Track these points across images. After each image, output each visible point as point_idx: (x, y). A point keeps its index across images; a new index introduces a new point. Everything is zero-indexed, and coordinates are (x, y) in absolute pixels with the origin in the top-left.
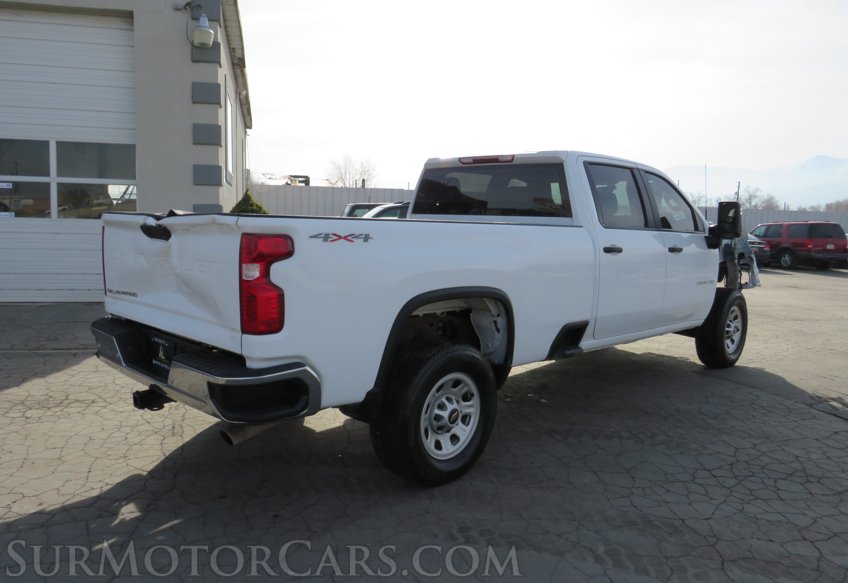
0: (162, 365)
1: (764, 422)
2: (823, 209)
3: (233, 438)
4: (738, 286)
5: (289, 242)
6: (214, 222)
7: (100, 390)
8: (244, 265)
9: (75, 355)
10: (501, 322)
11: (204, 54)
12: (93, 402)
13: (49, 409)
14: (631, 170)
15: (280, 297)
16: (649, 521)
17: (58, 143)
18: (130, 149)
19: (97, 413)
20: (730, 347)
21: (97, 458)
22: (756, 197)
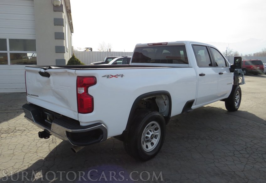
0: (48, 122)
1: (252, 132)
2: (252, 55)
3: (76, 151)
4: (238, 84)
5: (95, 78)
6: (66, 72)
7: (27, 125)
8: (78, 88)
9: (18, 112)
10: (167, 102)
11: (58, 8)
12: (24, 130)
13: (9, 133)
14: (206, 47)
15: (92, 99)
16: (223, 173)
17: (9, 39)
18: (34, 41)
19: (26, 135)
20: (236, 104)
21: (26, 153)
22: (232, 52)
